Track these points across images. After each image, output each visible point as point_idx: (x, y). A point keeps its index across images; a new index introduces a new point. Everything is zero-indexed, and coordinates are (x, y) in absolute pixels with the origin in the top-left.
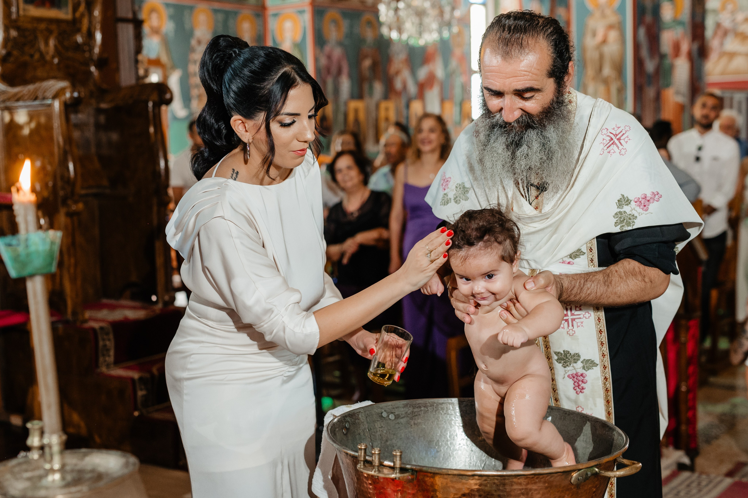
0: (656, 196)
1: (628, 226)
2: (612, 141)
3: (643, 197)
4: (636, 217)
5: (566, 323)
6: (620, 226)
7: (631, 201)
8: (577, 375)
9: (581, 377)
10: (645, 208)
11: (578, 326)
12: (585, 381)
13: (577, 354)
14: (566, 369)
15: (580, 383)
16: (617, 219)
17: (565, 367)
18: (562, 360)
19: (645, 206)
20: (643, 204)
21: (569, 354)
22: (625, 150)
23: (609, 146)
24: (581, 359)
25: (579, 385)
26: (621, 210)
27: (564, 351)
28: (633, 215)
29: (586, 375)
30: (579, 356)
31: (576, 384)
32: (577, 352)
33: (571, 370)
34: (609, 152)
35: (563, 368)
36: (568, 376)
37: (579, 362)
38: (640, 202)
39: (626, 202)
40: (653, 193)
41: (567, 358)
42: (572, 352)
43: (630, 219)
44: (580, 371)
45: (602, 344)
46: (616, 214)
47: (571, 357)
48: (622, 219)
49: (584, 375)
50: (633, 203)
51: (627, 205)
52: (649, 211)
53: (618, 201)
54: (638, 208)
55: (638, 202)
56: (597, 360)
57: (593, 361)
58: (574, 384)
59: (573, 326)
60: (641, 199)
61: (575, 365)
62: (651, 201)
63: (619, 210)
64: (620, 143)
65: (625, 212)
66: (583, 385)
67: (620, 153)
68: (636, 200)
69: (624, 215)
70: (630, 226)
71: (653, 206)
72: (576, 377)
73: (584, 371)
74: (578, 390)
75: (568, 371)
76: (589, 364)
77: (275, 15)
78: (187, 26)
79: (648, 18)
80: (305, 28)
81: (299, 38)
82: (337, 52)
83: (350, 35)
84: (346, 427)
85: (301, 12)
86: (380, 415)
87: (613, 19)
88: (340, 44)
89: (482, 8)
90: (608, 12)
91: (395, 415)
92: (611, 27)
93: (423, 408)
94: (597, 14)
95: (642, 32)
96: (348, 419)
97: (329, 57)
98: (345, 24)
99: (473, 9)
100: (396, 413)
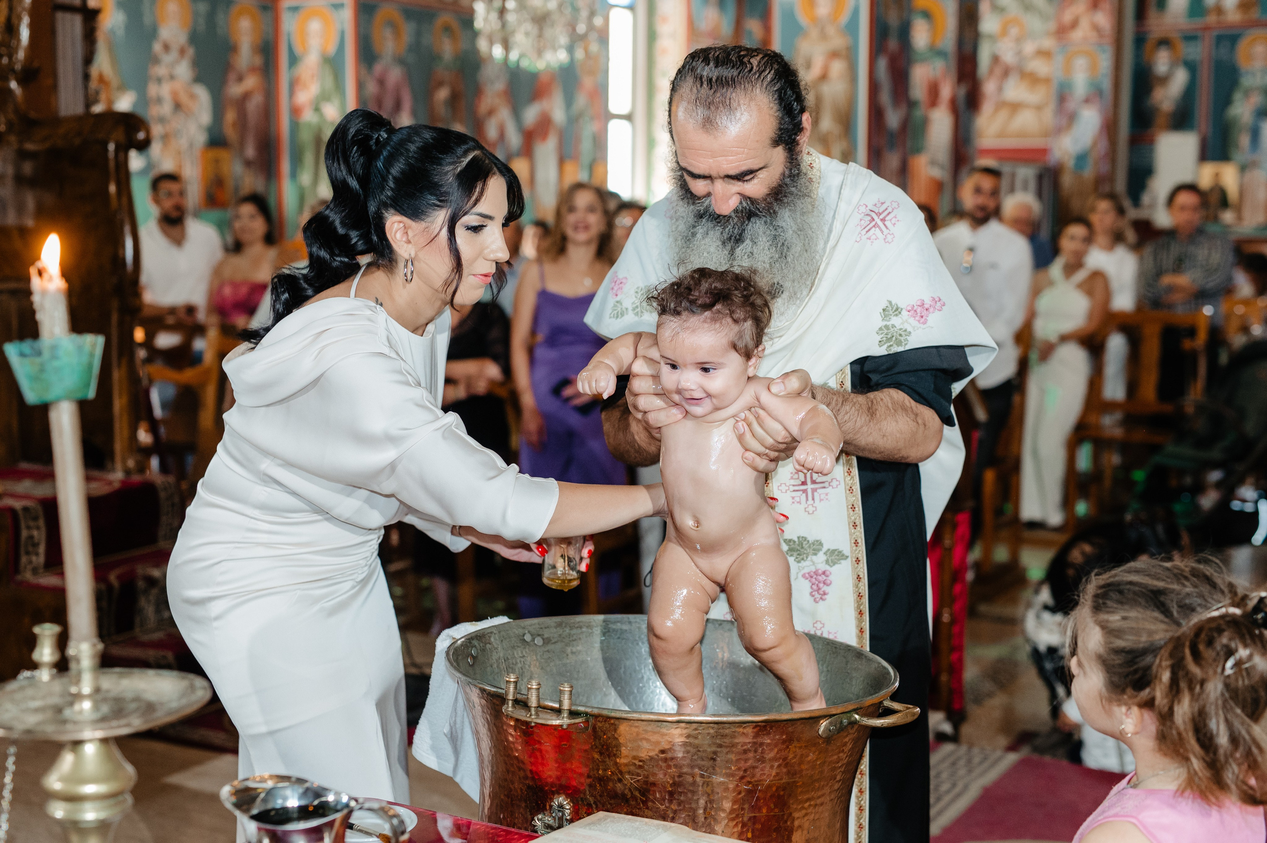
0: (938, 303)
1: (898, 346)
2: (873, 223)
3: (919, 303)
4: (910, 333)
5: (804, 495)
6: (886, 346)
7: (902, 309)
8: (816, 573)
9: (823, 576)
10: (923, 320)
11: (821, 500)
12: (828, 582)
13: (817, 541)
14: (800, 565)
15: (821, 585)
16: (882, 336)
17: (799, 562)
18: (794, 551)
19: (922, 317)
20: (919, 314)
21: (806, 542)
22: (892, 236)
23: (869, 230)
24: (825, 549)
25: (819, 589)
26: (888, 323)
27: (798, 538)
28: (906, 331)
29: (831, 573)
30: (821, 544)
31: (815, 587)
32: (818, 539)
33: (807, 566)
34: (869, 239)
35: (796, 563)
36: (804, 576)
37: (821, 554)
38: (915, 311)
39: (895, 311)
40: (934, 299)
41: (802, 548)
42: (811, 539)
43: (901, 335)
44: (822, 567)
45: (855, 526)
46: (880, 329)
47: (809, 547)
48: (889, 336)
49: (828, 573)
50: (904, 313)
51: (896, 315)
52: (929, 323)
53: (884, 310)
54: (912, 320)
55: (913, 312)
56: (847, 550)
57: (840, 552)
58: (811, 587)
59: (813, 499)
60: (915, 308)
61: (814, 558)
62: (931, 310)
63: (885, 323)
64: (885, 225)
65: (893, 326)
66: (825, 588)
67: (885, 239)
68: (909, 308)
69: (892, 330)
70: (901, 345)
71: (933, 318)
72: (815, 576)
73: (827, 567)
74: (817, 596)
75: (803, 568)
76: (835, 556)
77: (295, 9)
78: (147, 20)
79: (893, 44)
80: (342, 33)
81: (332, 49)
82: (395, 74)
83: (416, 47)
84: (472, 655)
85: (338, 6)
86: (522, 638)
87: (838, 42)
88: (400, 61)
89: (628, 14)
90: (831, 30)
91: (543, 639)
92: (834, 54)
93: (584, 629)
94: (814, 33)
95: (882, 64)
96: (475, 642)
97: (381, 82)
98: (408, 30)
99: (614, 14)
100: (546, 636)
